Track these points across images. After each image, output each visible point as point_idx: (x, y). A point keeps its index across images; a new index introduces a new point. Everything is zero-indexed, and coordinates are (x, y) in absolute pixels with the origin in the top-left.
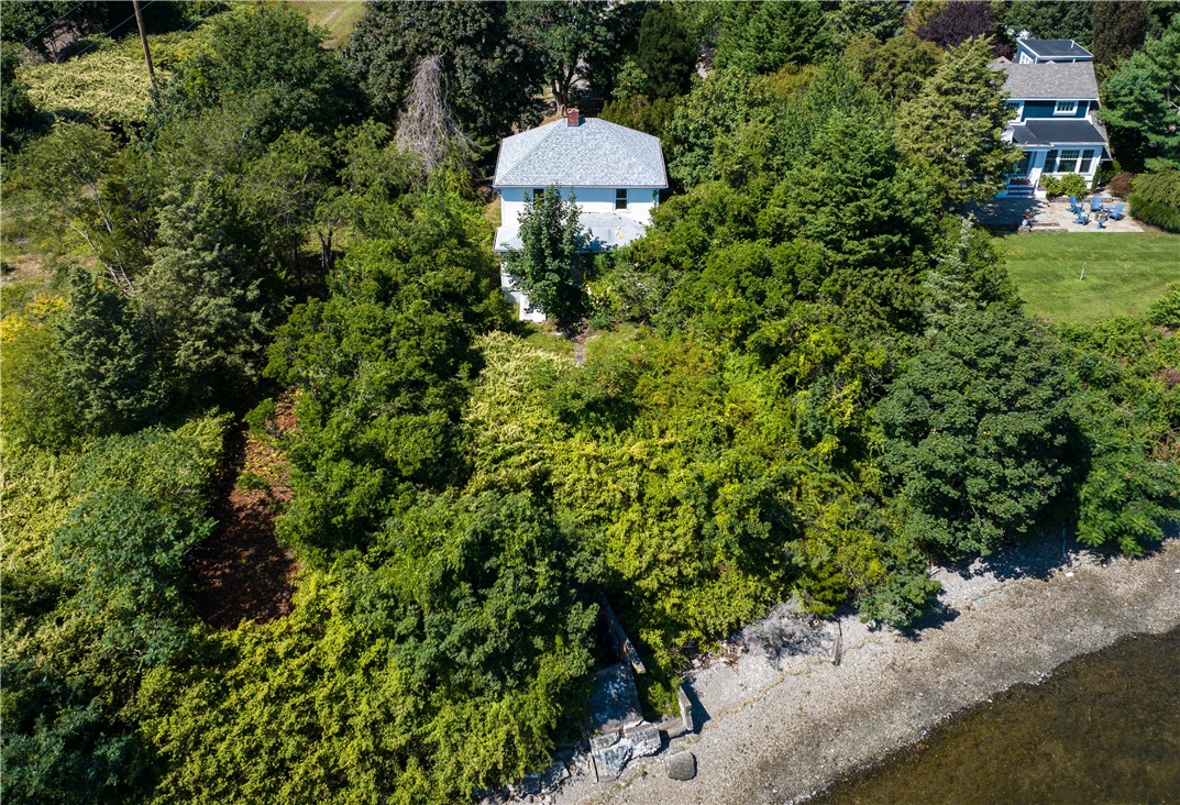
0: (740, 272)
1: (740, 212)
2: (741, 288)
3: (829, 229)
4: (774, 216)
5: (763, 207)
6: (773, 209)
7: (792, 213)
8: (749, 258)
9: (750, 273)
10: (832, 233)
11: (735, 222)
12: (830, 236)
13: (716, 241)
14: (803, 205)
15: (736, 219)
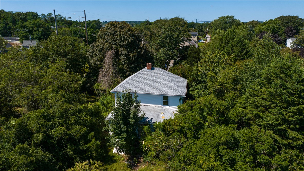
0: (219, 144)
1: (220, 109)
2: (220, 155)
3: (278, 123)
4: (239, 112)
5: (233, 107)
6: (238, 109)
7: (250, 112)
8: (225, 136)
9: (225, 147)
10: (280, 125)
11: (217, 114)
12: (279, 127)
13: (207, 124)
14: (257, 107)
15: (217, 113)
